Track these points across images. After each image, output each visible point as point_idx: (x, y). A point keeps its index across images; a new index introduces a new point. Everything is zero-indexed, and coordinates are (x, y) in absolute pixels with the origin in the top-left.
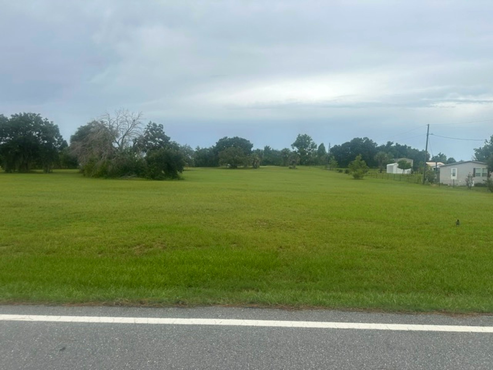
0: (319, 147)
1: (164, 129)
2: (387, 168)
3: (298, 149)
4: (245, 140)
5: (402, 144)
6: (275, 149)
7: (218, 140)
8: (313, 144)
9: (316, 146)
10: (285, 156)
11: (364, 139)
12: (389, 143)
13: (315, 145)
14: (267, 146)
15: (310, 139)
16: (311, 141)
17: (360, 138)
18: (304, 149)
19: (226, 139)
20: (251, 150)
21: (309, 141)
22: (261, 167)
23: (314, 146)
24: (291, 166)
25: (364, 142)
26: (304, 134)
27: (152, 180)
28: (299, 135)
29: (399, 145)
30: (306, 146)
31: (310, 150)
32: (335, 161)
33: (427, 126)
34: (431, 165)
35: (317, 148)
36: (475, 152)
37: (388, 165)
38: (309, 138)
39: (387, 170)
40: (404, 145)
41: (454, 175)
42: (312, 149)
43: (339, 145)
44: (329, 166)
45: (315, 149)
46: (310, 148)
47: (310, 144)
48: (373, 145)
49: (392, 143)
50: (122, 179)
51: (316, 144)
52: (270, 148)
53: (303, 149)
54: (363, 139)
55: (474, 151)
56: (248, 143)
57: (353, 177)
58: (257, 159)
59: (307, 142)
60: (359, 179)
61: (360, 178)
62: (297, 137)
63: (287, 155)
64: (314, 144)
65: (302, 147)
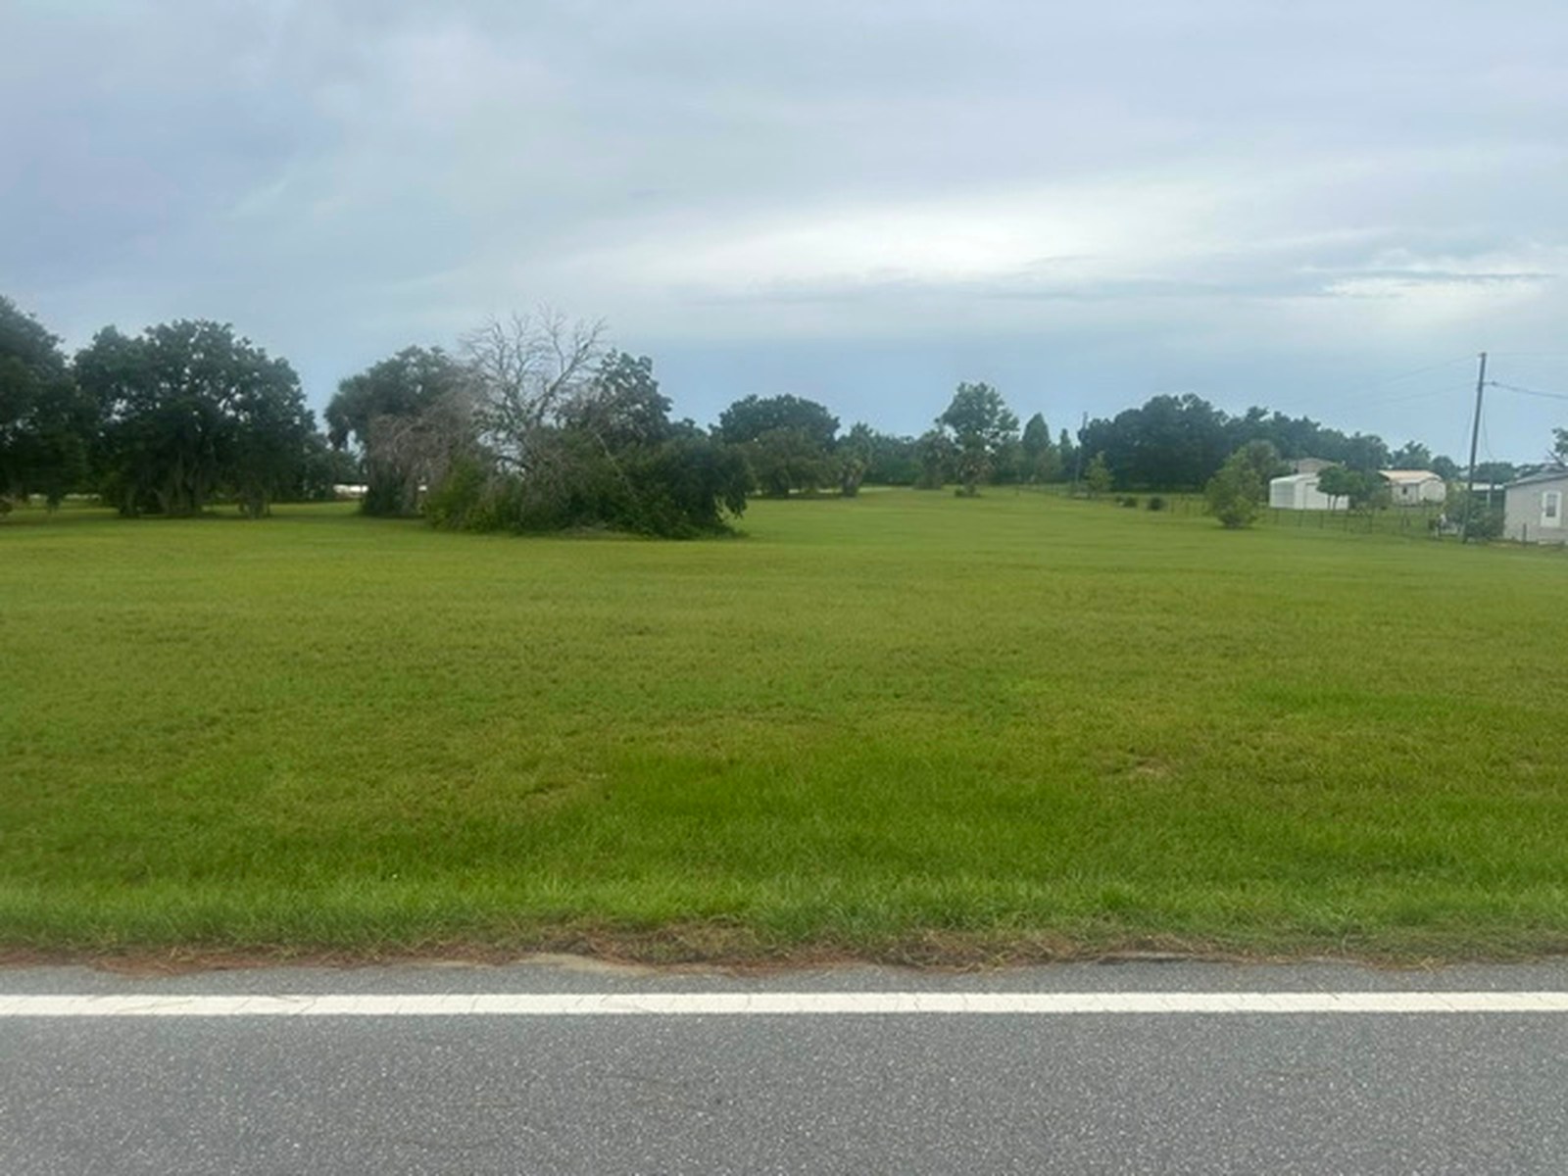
0: (1029, 426)
1: (653, 371)
2: (1273, 491)
3: (958, 432)
4: (816, 406)
5: (1294, 416)
6: (884, 433)
7: (729, 406)
8: (1006, 416)
9: (1015, 422)
10: (930, 454)
11: (1185, 399)
12: (1255, 413)
13: (1011, 419)
14: (858, 426)
15: (998, 399)
16: (1000, 408)
17: (1172, 396)
18: (978, 433)
19: (754, 404)
20: (832, 437)
21: (994, 408)
22: (863, 490)
23: (1009, 424)
24: (962, 488)
25: (1185, 407)
26: (976, 384)
27: (656, 540)
28: (963, 385)
29: (1285, 419)
30: (984, 424)
31: (997, 434)
32: (1104, 470)
33: (1479, 360)
34: (1402, 482)
35: (1018, 430)
36: (1557, 441)
37: (1273, 482)
38: (993, 399)
39: (1273, 497)
40: (1301, 418)
41: (1551, 513)
42: (1002, 434)
43: (1107, 420)
44: (1084, 484)
45: (1011, 433)
46: (996, 430)
47: (998, 417)
48: (1213, 419)
49: (1264, 413)
50: (569, 536)
51: (1015, 415)
52: (868, 429)
53: (974, 433)
54: (1180, 398)
55: (1555, 436)
56: (822, 413)
57: (1221, 524)
58: (855, 466)
59: (988, 412)
60: (1241, 528)
61: (1242, 524)
62: (956, 393)
63: (937, 450)
64: (1010, 415)
65: (969, 427)
